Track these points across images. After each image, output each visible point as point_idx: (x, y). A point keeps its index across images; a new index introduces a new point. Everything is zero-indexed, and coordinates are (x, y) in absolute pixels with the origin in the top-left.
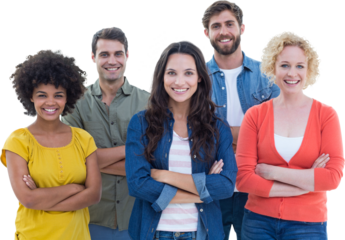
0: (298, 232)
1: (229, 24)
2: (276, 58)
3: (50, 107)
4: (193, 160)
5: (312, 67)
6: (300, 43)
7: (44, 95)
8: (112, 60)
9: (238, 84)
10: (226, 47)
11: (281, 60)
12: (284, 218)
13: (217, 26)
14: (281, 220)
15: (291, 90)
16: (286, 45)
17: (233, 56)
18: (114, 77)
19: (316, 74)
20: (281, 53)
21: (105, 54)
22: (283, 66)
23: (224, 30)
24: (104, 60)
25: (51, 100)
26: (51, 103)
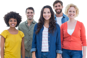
0: (74, 53)
1: (59, 6)
2: (68, 9)
3: (13, 24)
4: (49, 33)
5: (77, 12)
6: (74, 6)
7: (11, 21)
8: (30, 14)
9: (62, 21)
10: (58, 12)
11: (69, 10)
12: (71, 50)
13: (56, 6)
14: (70, 50)
15: (72, 17)
16: (71, 6)
17: (60, 14)
18: (31, 18)
19: (78, 14)
20: (69, 8)
21: (28, 13)
22: (70, 12)
23: (58, 8)
24: (28, 14)
25: (13, 22)
26: (13, 23)
